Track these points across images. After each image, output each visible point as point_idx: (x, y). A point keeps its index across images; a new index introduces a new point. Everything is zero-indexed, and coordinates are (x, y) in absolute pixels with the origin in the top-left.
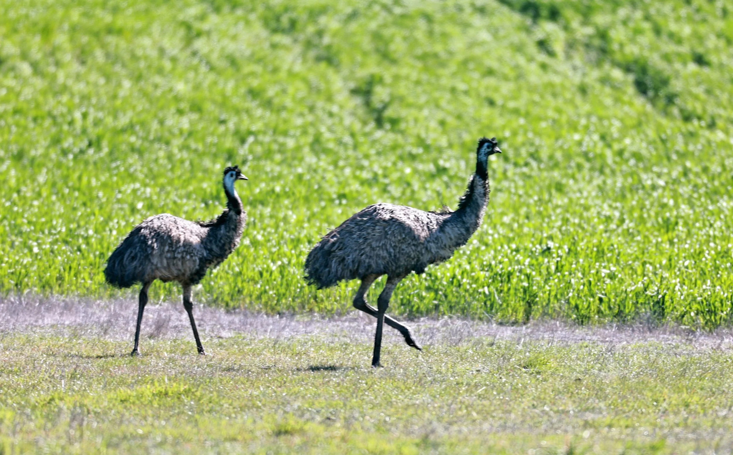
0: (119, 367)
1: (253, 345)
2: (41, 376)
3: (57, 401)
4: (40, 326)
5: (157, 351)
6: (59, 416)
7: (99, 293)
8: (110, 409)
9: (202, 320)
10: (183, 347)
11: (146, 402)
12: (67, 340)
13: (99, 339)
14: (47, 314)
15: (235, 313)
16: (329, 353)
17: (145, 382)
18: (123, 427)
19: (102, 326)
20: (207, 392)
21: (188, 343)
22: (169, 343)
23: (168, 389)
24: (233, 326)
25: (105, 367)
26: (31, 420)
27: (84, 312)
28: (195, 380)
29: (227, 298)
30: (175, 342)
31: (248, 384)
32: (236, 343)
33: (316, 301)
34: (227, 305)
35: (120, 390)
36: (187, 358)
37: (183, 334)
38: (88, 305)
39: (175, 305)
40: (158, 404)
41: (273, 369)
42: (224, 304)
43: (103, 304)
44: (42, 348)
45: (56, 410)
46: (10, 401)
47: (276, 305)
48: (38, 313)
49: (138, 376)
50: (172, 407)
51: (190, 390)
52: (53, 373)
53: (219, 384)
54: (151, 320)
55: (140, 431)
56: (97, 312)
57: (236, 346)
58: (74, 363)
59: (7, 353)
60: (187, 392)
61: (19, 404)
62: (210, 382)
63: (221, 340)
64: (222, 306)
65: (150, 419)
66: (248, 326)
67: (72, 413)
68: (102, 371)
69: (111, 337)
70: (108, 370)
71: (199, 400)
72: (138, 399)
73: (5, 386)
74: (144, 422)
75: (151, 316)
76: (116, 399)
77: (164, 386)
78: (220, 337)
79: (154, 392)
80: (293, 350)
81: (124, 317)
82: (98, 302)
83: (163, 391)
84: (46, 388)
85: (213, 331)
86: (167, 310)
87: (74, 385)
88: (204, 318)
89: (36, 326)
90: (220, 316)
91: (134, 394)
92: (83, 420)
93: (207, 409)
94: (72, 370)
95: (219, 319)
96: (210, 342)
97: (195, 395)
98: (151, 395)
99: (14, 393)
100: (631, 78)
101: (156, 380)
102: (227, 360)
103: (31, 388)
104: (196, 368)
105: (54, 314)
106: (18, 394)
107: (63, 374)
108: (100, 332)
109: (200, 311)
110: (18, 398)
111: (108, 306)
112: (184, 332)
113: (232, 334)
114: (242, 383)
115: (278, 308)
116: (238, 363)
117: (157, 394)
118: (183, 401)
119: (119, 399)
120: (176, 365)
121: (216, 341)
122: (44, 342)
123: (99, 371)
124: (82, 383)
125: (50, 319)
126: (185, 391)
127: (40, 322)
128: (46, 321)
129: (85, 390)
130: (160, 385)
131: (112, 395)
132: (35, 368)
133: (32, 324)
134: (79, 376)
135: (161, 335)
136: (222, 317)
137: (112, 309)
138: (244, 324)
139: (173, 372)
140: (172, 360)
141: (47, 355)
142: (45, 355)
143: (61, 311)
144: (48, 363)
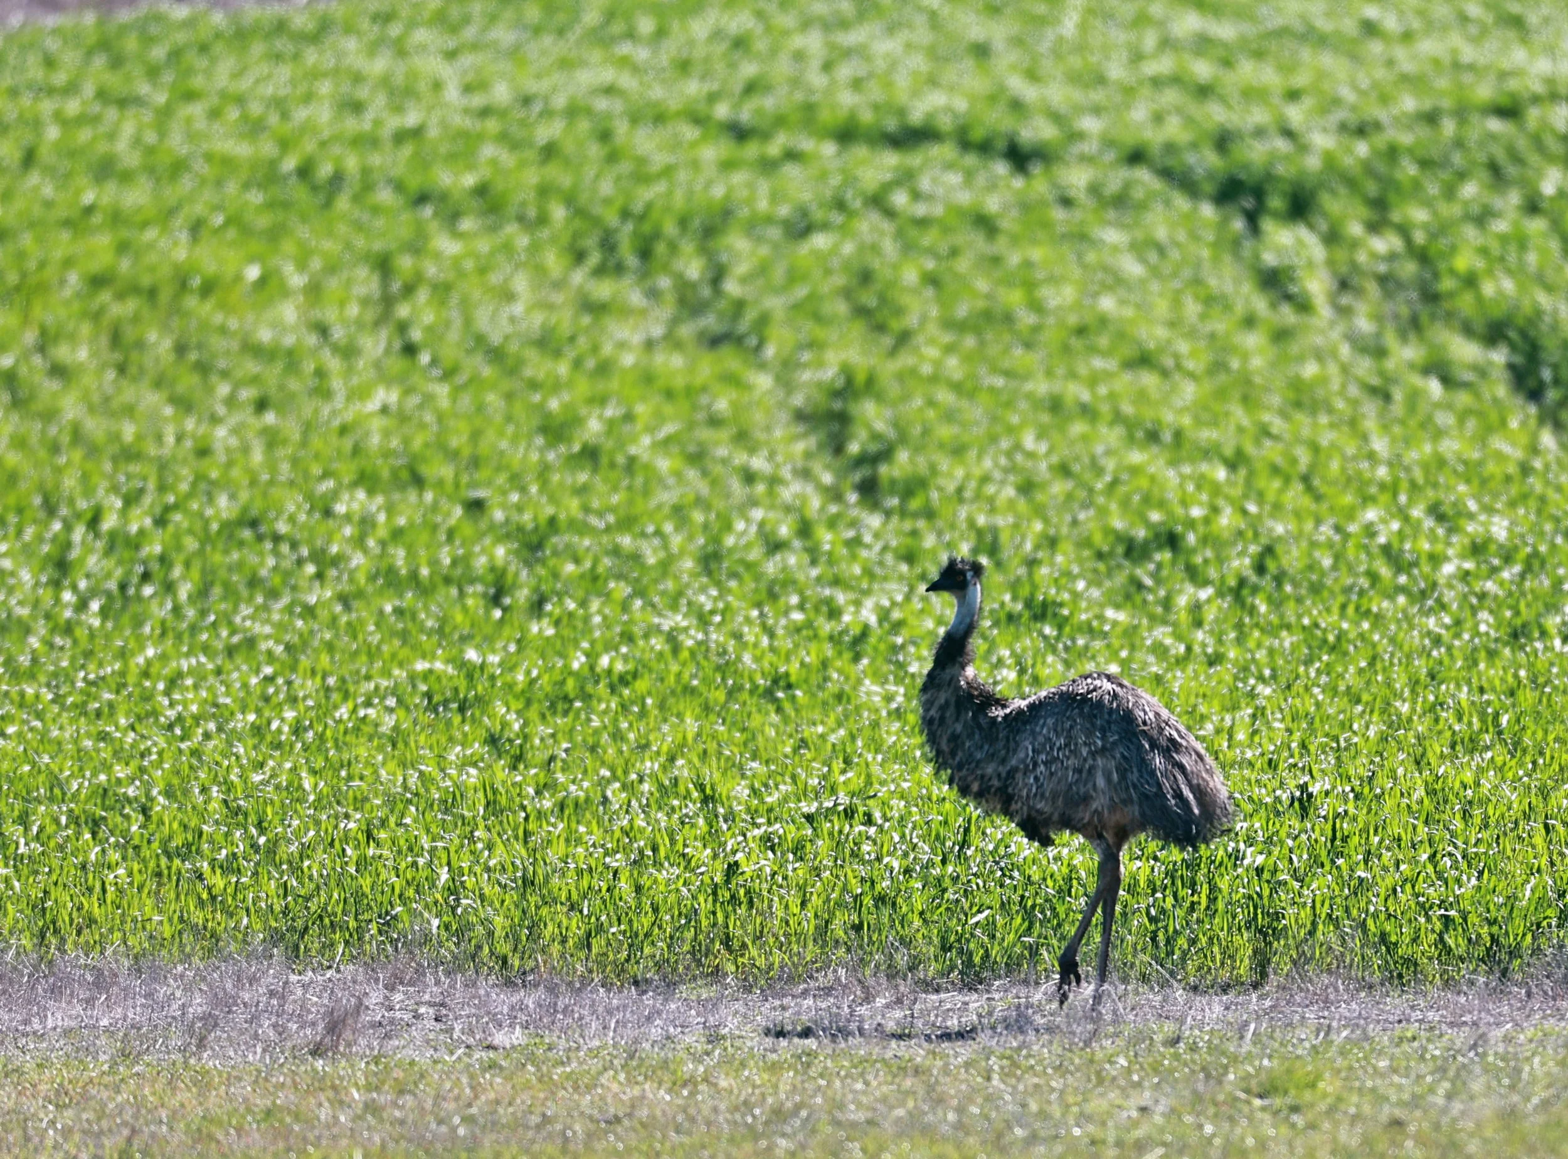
0: (239, 1130)
1: (574, 1065)
4: (35, 1033)
5: (334, 1088)
7: (181, 946)
9: (443, 1005)
10: (398, 1074)
12: (106, 1067)
13: (186, 1063)
14: (51, 1004)
15: (525, 984)
16: (766, 1076)
19: (192, 1027)
21: (412, 1063)
22: (363, 1065)
24: (522, 1018)
25: (205, 1131)
27: (146, 996)
29: (504, 948)
30: (377, 1063)
32: (532, 1058)
33: (729, 948)
34: (505, 963)
36: (408, 1100)
37: (396, 1041)
38: (158, 975)
39: (374, 970)
41: (626, 1122)
42: (496, 965)
43: (190, 973)
44: (43, 1087)
47: (628, 960)
48: (29, 1002)
54: (314, 1010)
56: (178, 994)
57: (530, 1069)
58: (125, 1124)
63: (492, 1054)
66: (560, 1017)
68: (196, 1141)
69: (214, 1056)
70: (211, 1137)
75: (314, 999)
78: (489, 1047)
80: (674, 1072)
81: (245, 1004)
82: (180, 968)
85: (471, 1032)
86: (355, 982)
88: (447, 1000)
89: (25, 1035)
90: (488, 995)
95: (485, 1002)
96: (465, 1059)
100: (1499, 357)
102: (510, 1103)
104: (433, 1126)
105: (69, 1003)
108: (188, 1045)
109: (437, 982)
111: (204, 979)
112: (399, 1035)
113: (518, 1036)
115: (633, 969)
116: (538, 1110)
120: (382, 1119)
121: (480, 1055)
122: (47, 1074)
123: (190, 1142)
125: (59, 1016)
127: (36, 1024)
128: (50, 1023)
132: (27, 1139)
133: (16, 1030)
135: (341, 1048)
136: (494, 995)
139: (377, 1139)
140: (371, 1108)
141: (57, 1106)
142: (51, 1107)
143: (88, 994)
144: (59, 1126)
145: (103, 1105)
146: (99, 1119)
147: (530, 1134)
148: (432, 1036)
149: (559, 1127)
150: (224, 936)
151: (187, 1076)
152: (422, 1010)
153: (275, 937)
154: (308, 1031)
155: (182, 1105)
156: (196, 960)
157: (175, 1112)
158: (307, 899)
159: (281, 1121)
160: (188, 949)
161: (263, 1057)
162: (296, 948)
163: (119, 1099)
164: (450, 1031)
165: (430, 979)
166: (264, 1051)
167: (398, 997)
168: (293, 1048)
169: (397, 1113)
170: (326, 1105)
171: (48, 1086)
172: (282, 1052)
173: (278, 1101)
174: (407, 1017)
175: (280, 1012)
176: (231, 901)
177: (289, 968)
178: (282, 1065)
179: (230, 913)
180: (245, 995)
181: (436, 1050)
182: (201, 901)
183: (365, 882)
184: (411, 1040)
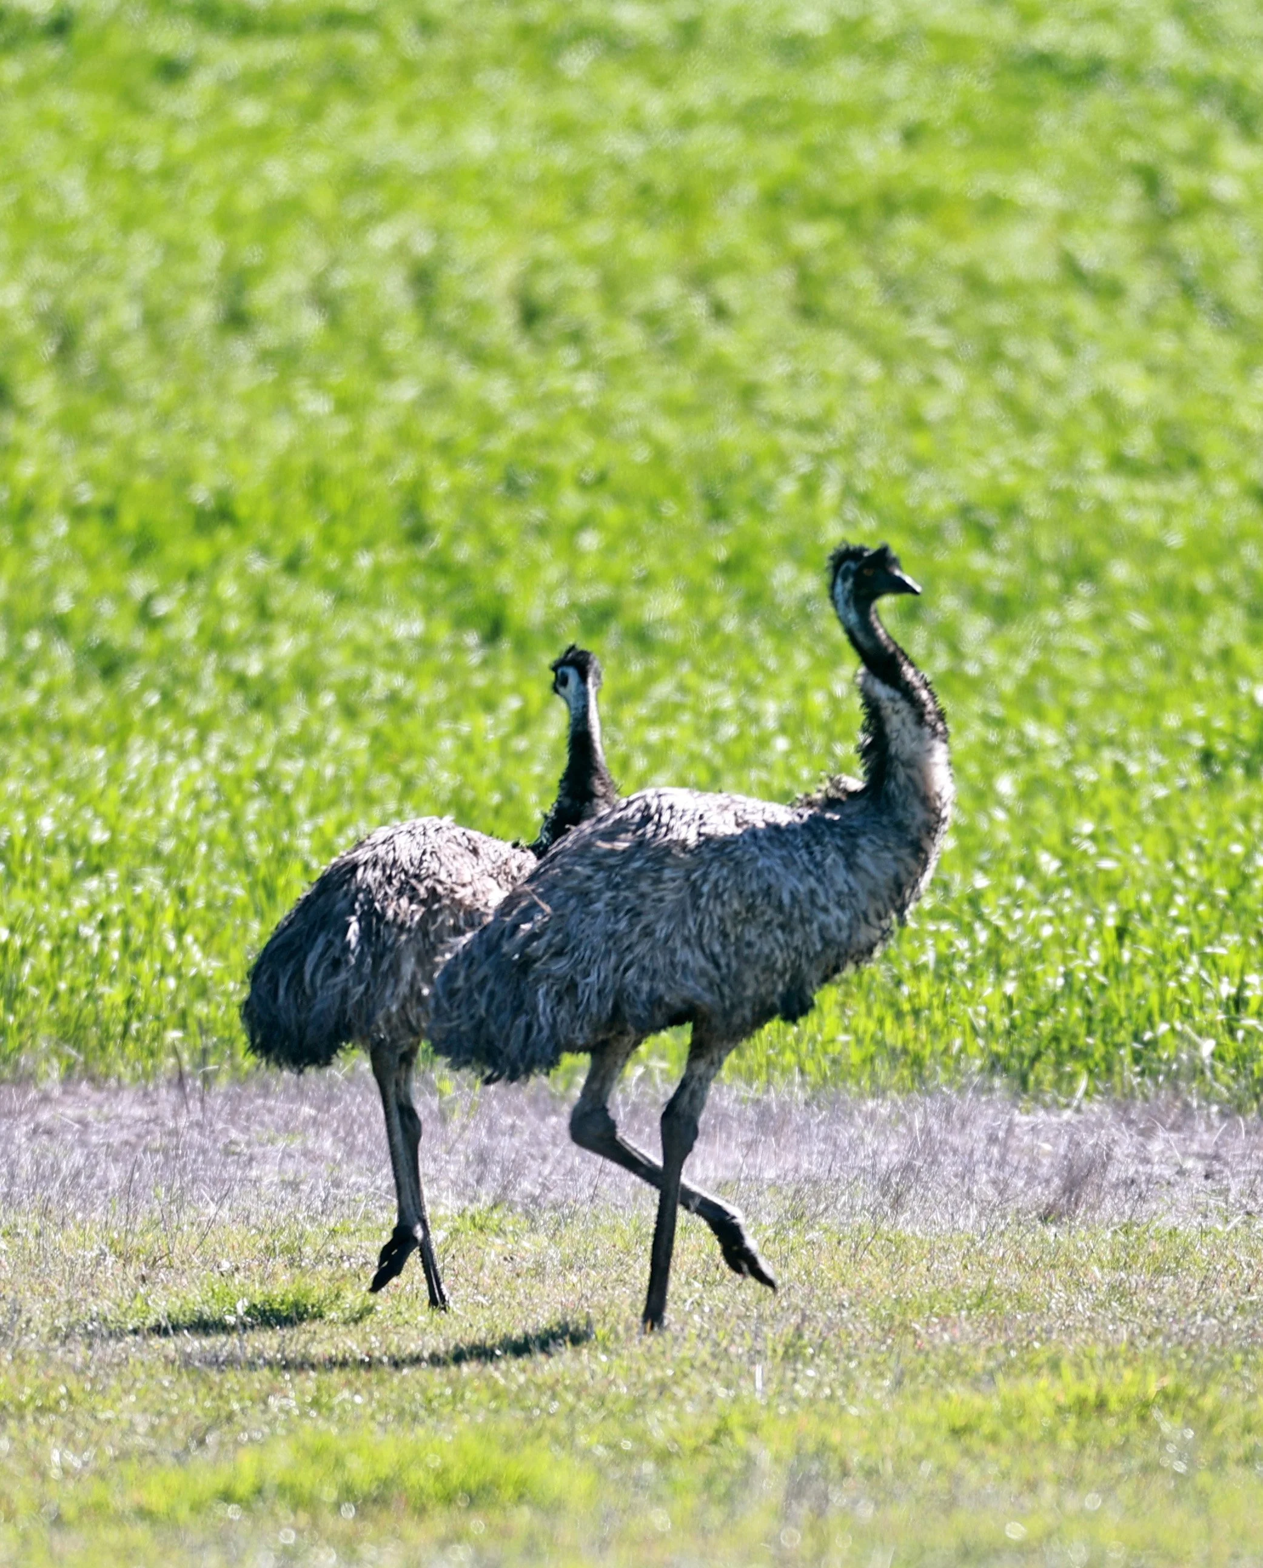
0: (945, 1318)
2: (686, 1352)
3: (740, 1436)
5: (1070, 1265)
6: (746, 1484)
7: (873, 1076)
8: (918, 1459)
9: (1216, 1157)
10: (1156, 1247)
11: (1036, 1435)
12: (770, 1233)
13: (876, 1228)
17: (1034, 1370)
18: (962, 1518)
19: (885, 1182)
20: (1239, 1397)
21: (1174, 1233)
22: (1109, 1235)
23: (1107, 1389)
25: (898, 1319)
26: (659, 1499)
27: (826, 1139)
28: (1196, 1358)
30: (1127, 1233)
35: (948, 1397)
36: (1168, 1283)
37: (1153, 1205)
38: (840, 1112)
39: (1126, 1111)
40: (1077, 1440)
43: (884, 1111)
45: (736, 1464)
46: (583, 1440)
49: (1008, 1347)
50: (1123, 1449)
51: (1179, 1391)
52: (724, 1344)
54: (1046, 1161)
55: (1015, 1531)
56: (868, 1137)
58: (796, 1308)
59: (573, 1278)
60: (1169, 1398)
61: (613, 1446)
62: (1244, 1363)
65: (1048, 1492)
67: (792, 1474)
68: (887, 1332)
69: (914, 1219)
70: (906, 1327)
71: (1211, 1423)
72: (1009, 1425)
73: (566, 1388)
74: (1027, 1501)
75: (1047, 1147)
76: (936, 1426)
77: (1093, 1380)
79: (1063, 1401)
81: (955, 1152)
82: (871, 1104)
83: (1091, 1395)
84: (702, 1389)
86: (1101, 1125)
87: (795, 1380)
88: (1223, 1151)
91: (996, 1405)
92: (825, 1497)
93: (1235, 1451)
94: (789, 1331)
96: (1243, 1230)
97: (1196, 1407)
98: (1050, 1409)
99: (596, 1410)
101: (1066, 1361)
103: (653, 1394)
104: (1199, 1317)
105: (726, 1146)
106: (611, 1414)
107: (759, 1346)
108: (880, 1205)
109: (1210, 1127)
110: (613, 1429)
111: (902, 1118)
112: (1157, 1197)
117: (1069, 1410)
118: (1157, 1429)
119: (944, 1427)
120: (1132, 1309)
123: (878, 1333)
124: (823, 1373)
125: (711, 1165)
126: (1163, 1393)
129: (831, 1398)
130: (1080, 1377)
131: (924, 1412)
134: (810, 1351)
135: (1080, 1211)
137: (917, 1125)
139: (1124, 1334)
140: (1120, 1291)
142: (697, 1285)
143: (750, 1136)
144: (707, 1309)
148: (1202, 1198)
150: (928, 1062)
151: (877, 1246)
152: (1189, 1164)
153: (995, 1064)
154: (1038, 1190)
155: (870, 1284)
156: (893, 1094)
157: (860, 1292)
158: (1038, 1014)
159: (999, 1307)
160: (882, 1080)
161: (977, 1222)
162: (1024, 1079)
164: (1225, 1192)
165: (1201, 1127)
166: (980, 1214)
167: (1155, 1147)
168: (1018, 1211)
169: (1152, 1301)
170: (1058, 1287)
171: (695, 1257)
172: (1004, 1217)
173: (996, 1282)
174: (1169, 1173)
175: (1002, 1163)
176: (938, 1017)
177: (1014, 1105)
178: (1002, 1234)
179: (934, 1032)
180: (956, 1140)
181: (1205, 1216)
182: (899, 1015)
183: (1116, 997)
184: (1174, 1203)
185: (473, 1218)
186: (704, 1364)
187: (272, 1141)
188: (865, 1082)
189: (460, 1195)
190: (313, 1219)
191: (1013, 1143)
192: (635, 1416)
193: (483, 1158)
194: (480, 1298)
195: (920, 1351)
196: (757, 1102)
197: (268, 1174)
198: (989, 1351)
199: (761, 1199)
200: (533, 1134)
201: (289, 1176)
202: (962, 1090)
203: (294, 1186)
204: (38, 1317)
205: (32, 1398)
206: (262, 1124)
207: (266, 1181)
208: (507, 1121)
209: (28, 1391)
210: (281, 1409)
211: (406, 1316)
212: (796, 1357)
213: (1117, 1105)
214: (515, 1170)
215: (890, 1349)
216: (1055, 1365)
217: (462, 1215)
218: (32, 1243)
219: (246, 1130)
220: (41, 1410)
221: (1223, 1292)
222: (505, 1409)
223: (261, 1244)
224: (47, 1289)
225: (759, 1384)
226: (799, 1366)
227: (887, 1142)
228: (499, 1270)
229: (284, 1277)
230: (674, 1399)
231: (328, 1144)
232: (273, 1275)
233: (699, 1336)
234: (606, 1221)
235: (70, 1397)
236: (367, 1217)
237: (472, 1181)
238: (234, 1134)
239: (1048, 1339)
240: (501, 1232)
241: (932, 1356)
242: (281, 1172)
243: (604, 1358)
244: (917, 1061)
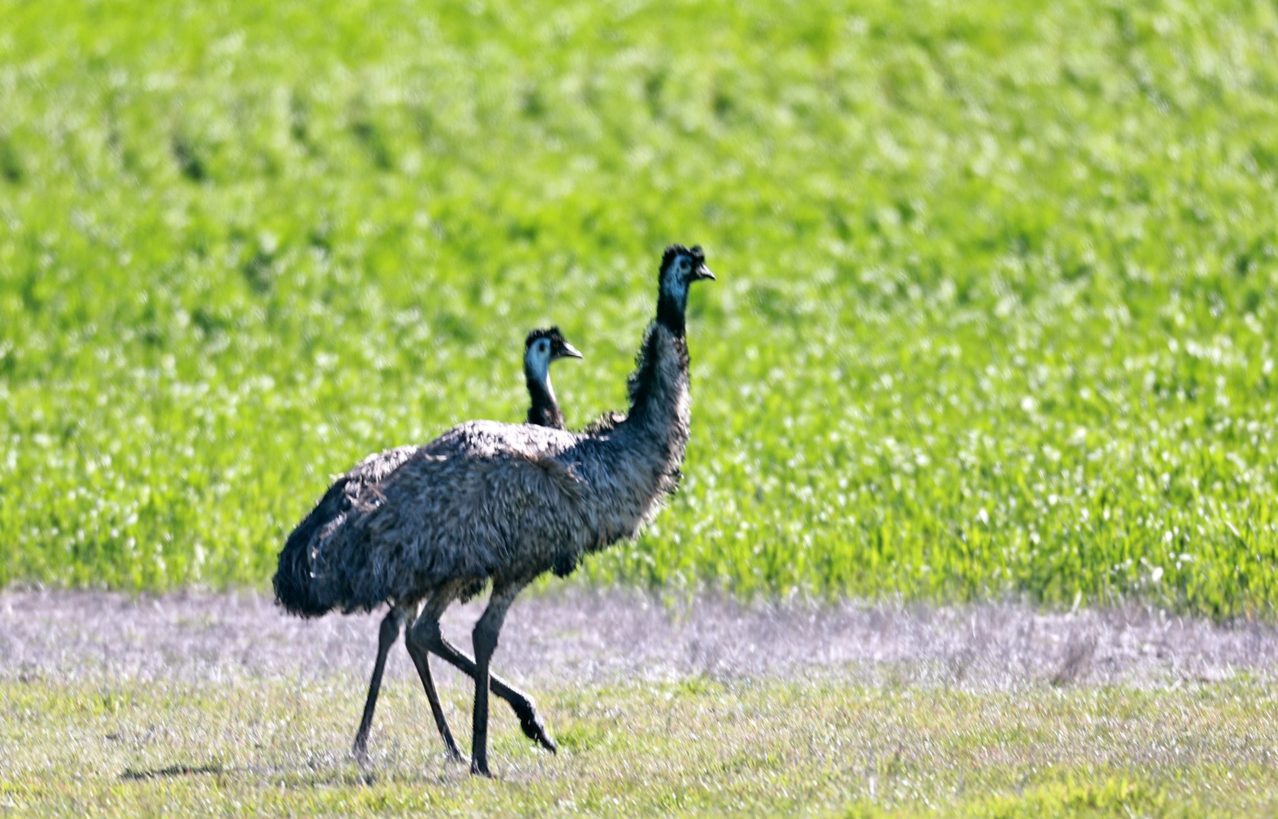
0: (991, 747)
2: (826, 771)
4: (820, 664)
5: (1071, 713)
7: (944, 593)
9: (1164, 643)
10: (1126, 702)
12: (879, 694)
13: (947, 690)
14: (834, 639)
15: (1232, 628)
17: (1046, 779)
19: (952, 661)
20: (1180, 796)
21: (1137, 692)
22: (1095, 694)
23: (1095, 791)
24: (1231, 656)
25: (961, 749)
27: (914, 634)
28: (1152, 773)
29: (1217, 597)
30: (1107, 693)
31: (1264, 779)
32: (1238, 690)
34: (1216, 610)
35: (993, 797)
36: (1134, 724)
37: (1124, 674)
38: (923, 616)
39: (1106, 615)
42: (1210, 611)
43: (951, 614)
44: (826, 710)
48: (815, 637)
49: (1031, 765)
51: (1141, 794)
52: (850, 765)
53: (1204, 779)
54: (1055, 647)
56: (941, 631)
57: (1237, 699)
58: (894, 741)
59: (753, 722)
60: (1135, 799)
62: (1184, 775)
63: (1205, 686)
64: (1205, 615)
66: (1263, 655)
68: (954, 757)
69: (971, 685)
70: (965, 753)
71: (1162, 814)
73: (749, 794)
75: (1056, 638)
77: (1086, 787)
79: (1066, 800)
81: (997, 642)
82: (942, 611)
83: (1085, 796)
84: (836, 794)
85: (1188, 667)
86: (1090, 623)
87: (895, 788)
88: (1169, 640)
89: (811, 665)
90: (1202, 635)
91: (1024, 803)
94: (891, 756)
95: (1200, 641)
96: (1182, 691)
97: (1152, 804)
98: (1058, 806)
99: (768, 807)
101: (1070, 773)
102: (1219, 728)
103: (805, 797)
104: (1154, 745)
105: (850, 638)
106: (778, 810)
107: (872, 765)
108: (949, 676)
109: (1160, 624)
111: (962, 620)
112: (1126, 669)
113: (1230, 672)
114: (1254, 776)
116: (1243, 734)
117: (1070, 806)
120: (1110, 740)
121: (1194, 687)
122: (829, 699)
123: (948, 758)
124: (913, 783)
125: (840, 650)
126: (1131, 795)
127: (821, 655)
128: (833, 655)
129: (919, 798)
130: (1079, 785)
131: (976, 808)
132: (812, 753)
133: (804, 661)
134: (905, 769)
135: (1077, 679)
136: (1207, 636)
137: (973, 625)
138: (1254, 648)
139: (1106, 756)
140: (1103, 730)
141: (837, 726)
142: (832, 727)
143: (865, 631)
144: (839, 743)
145: (875, 725)
146: (872, 737)
147: (1235, 754)
148: (1155, 670)
149: (1260, 748)
150: (979, 584)
151: (947, 702)
152: (1147, 648)
153: (1022, 585)
154: (1050, 665)
155: (943, 726)
156: (957, 604)
157: (936, 731)
158: (1049, 553)
159: (1026, 741)
160: (950, 594)
161: (1011, 686)
162: (1040, 594)
163: (890, 720)
164: (1170, 666)
165: (1154, 624)
166: (1014, 680)
167: (1125, 637)
168: (1037, 679)
169: (1123, 735)
170: (1064, 727)
171: (830, 709)
172: (1028, 682)
173: (1023, 724)
174: (1134, 654)
175: (1028, 648)
176: (986, 554)
177: (1034, 611)
178: (1027, 693)
179: (985, 565)
180: (998, 634)
181: (1157, 681)
182: (961, 554)
183: (1100, 540)
184: (1137, 672)
185: (689, 685)
186: (837, 777)
187: (559, 635)
188: (939, 596)
189: (680, 669)
190: (586, 686)
191: (1034, 635)
192: (793, 810)
193: (695, 647)
194: (693, 736)
195: (976, 769)
196: (869, 610)
197: (557, 657)
198: (1019, 769)
199: (873, 673)
200: (727, 630)
201: (572, 657)
202: (1000, 602)
203: (573, 665)
204: (410, 749)
205: (407, 801)
206: (554, 625)
207: (556, 662)
208: (710, 622)
209: (404, 796)
210: (567, 808)
211: (647, 747)
212: (896, 773)
213: (1101, 611)
214: (714, 654)
215: (956, 767)
216: (1062, 777)
217: (682, 683)
218: (406, 701)
219: (543, 629)
220: (413, 809)
221: (1169, 730)
222: (710, 806)
223: (553, 702)
224: (417, 732)
225: (872, 790)
226: (898, 778)
227: (953, 634)
228: (706, 718)
229: (568, 723)
230: (818, 800)
231: (596, 638)
232: (561, 722)
233: (834, 761)
234: (773, 686)
235: (432, 801)
236: (621, 684)
237: (688, 660)
238: (536, 631)
239: (1058, 761)
240: (706, 693)
241: (984, 773)
242: (566, 655)
243: (772, 774)
244: (972, 584)
